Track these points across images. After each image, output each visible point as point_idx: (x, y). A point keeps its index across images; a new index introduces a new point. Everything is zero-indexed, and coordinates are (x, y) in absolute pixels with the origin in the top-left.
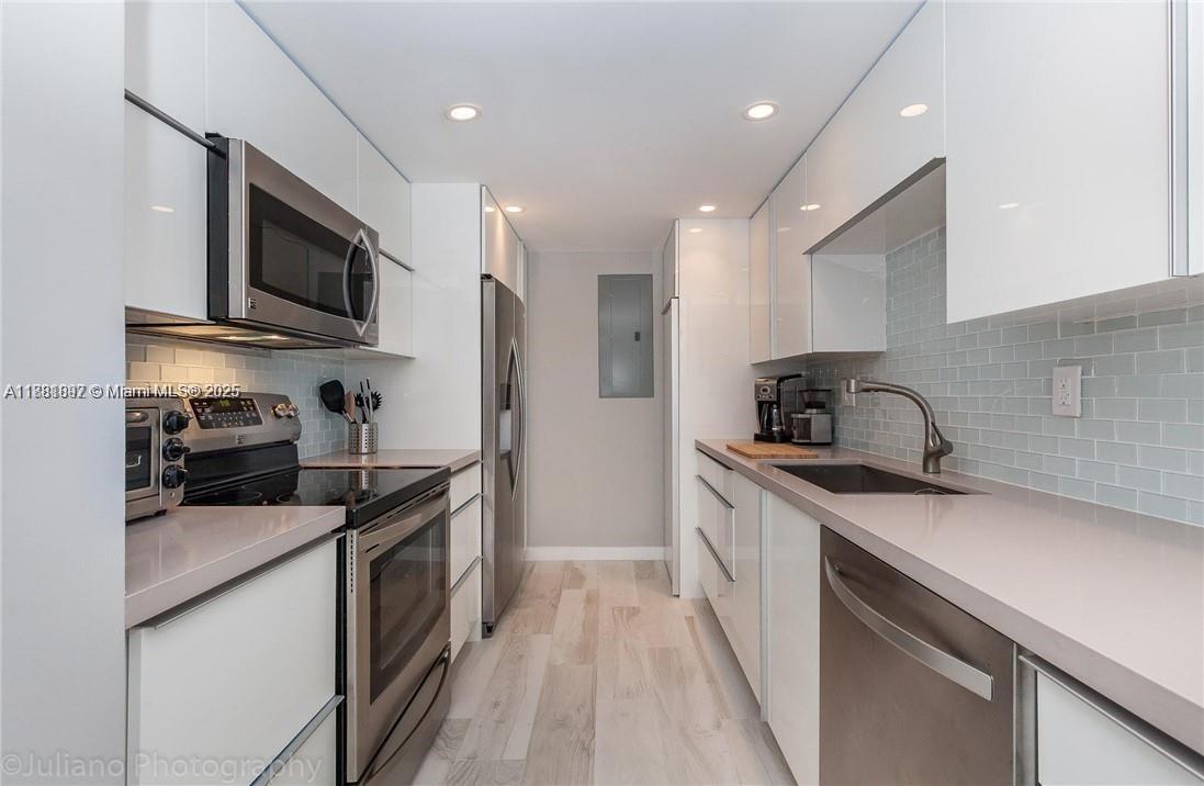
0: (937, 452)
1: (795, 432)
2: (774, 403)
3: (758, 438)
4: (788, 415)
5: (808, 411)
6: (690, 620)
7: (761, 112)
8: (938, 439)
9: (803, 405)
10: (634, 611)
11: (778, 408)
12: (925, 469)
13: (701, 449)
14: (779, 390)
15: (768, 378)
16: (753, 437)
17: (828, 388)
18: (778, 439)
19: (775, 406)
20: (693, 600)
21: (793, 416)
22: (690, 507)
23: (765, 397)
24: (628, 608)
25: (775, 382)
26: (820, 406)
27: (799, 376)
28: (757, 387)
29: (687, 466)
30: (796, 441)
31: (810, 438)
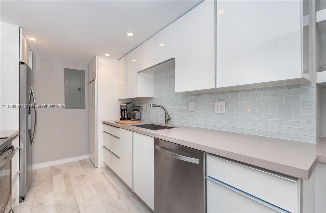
0: (168, 120)
1: (131, 117)
2: (126, 110)
3: (121, 119)
4: (129, 113)
5: (135, 112)
6: (103, 173)
7: (130, 34)
8: (168, 117)
9: (133, 110)
10: (83, 176)
11: (127, 111)
12: (165, 124)
13: (105, 123)
14: (127, 107)
15: (124, 103)
16: (119, 119)
17: (139, 106)
18: (127, 119)
19: (126, 111)
20: (102, 168)
21: (131, 113)
22: (101, 139)
23: (123, 108)
24: (81, 175)
25: (126, 104)
26: (137, 110)
27: (131, 103)
28: (121, 106)
29: (100, 128)
30: (132, 119)
31: (135, 118)
